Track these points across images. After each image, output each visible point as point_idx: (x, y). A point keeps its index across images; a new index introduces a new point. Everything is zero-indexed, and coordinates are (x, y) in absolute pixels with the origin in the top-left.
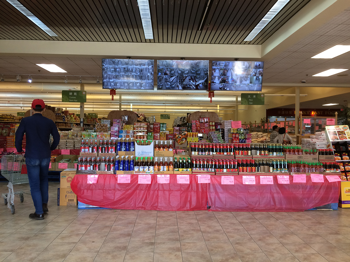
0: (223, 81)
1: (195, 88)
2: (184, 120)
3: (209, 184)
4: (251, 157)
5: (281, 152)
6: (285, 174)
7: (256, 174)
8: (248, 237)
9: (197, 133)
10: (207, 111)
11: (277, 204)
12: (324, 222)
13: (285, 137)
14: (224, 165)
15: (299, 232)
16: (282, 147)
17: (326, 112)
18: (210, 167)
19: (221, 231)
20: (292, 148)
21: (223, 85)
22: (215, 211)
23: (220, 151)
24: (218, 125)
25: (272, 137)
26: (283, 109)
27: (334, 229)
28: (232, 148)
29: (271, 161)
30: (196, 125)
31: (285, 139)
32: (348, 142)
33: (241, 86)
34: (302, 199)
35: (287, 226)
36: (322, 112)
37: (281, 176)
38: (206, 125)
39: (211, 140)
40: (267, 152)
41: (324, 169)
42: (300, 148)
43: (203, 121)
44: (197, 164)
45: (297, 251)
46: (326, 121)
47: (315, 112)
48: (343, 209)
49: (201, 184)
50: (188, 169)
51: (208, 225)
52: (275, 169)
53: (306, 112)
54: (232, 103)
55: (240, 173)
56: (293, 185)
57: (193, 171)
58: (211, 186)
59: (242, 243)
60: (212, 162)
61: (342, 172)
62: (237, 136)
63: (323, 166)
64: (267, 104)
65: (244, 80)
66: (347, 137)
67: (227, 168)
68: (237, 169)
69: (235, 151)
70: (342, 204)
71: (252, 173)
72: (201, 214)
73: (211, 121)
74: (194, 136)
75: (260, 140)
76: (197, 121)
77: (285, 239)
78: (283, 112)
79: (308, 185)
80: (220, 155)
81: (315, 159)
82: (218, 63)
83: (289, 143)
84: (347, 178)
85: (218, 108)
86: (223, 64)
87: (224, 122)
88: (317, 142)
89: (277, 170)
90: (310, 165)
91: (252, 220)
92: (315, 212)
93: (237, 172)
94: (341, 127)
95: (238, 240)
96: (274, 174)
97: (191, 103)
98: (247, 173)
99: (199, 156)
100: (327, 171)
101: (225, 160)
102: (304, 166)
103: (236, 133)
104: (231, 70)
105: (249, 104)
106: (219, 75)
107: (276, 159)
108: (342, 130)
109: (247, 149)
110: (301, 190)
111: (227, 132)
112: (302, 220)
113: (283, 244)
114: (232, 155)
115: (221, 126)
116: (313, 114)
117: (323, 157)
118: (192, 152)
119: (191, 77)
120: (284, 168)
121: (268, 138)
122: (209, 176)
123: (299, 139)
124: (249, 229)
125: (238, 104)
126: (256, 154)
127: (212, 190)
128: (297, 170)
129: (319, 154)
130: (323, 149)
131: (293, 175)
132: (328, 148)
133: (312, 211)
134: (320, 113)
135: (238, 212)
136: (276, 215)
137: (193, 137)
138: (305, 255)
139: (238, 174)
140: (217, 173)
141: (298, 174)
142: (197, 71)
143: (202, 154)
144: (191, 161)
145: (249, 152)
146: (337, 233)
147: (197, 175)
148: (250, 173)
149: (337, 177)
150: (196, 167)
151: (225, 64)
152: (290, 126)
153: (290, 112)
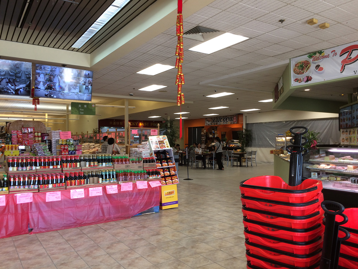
0: (49, 88)
1: (14, 93)
2: (3, 130)
3: (31, 203)
4: (80, 170)
5: (110, 162)
6: (114, 184)
7: (85, 186)
8: (74, 255)
9: (17, 145)
10: (33, 119)
11: (105, 214)
12: (147, 225)
13: (114, 147)
14: (49, 180)
15: (125, 239)
16: (111, 158)
17: (151, 123)
18: (32, 183)
19: (45, 254)
20: (120, 158)
21: (49, 92)
22: (38, 233)
23: (45, 165)
24: (46, 135)
25: (104, 147)
26: (114, 120)
27: (155, 231)
28: (59, 160)
29: (100, 172)
30: (17, 136)
31: (114, 150)
32: (166, 151)
33: (70, 94)
34: (129, 206)
35: (115, 235)
36: (148, 123)
37: (110, 186)
38: (31, 136)
39: (36, 153)
40: (96, 163)
41: (148, 176)
42: (127, 158)
43: (26, 131)
44: (16, 182)
45: (122, 259)
46: (150, 131)
47: (143, 123)
48: (163, 211)
49: (21, 204)
50: (3, 188)
51: (28, 250)
52: (104, 180)
53: (134, 123)
54: (62, 112)
55: (67, 187)
56: (121, 194)
57: (10, 190)
58: (33, 205)
59: (68, 262)
60: (35, 178)
61: (162, 177)
62: (66, 147)
63: (147, 173)
64: (99, 114)
65: (73, 88)
66: (166, 146)
67: (52, 183)
68: (64, 184)
69: (62, 163)
70: (163, 207)
71: (80, 186)
72: (20, 239)
73: (36, 131)
74: (14, 149)
75: (92, 151)
76: (19, 131)
77: (112, 249)
78: (115, 123)
79: (134, 192)
80: (45, 170)
81: (140, 167)
82: (43, 67)
83: (118, 153)
84: (166, 183)
85: (47, 117)
86: (49, 69)
87: (51, 132)
88: (143, 151)
89: (106, 181)
90: (136, 173)
91: (79, 236)
92: (140, 217)
93: (65, 187)
94: (161, 137)
95: (63, 260)
96: (103, 185)
97: (12, 110)
98: (75, 186)
99: (18, 172)
100: (150, 178)
101: (51, 174)
102: (131, 175)
103: (65, 145)
104: (59, 76)
105: (80, 114)
106: (44, 81)
107: (105, 169)
108: (162, 140)
109: (76, 161)
110: (128, 198)
111: (54, 144)
112: (129, 227)
113: (110, 255)
114: (59, 168)
115: (49, 136)
116: (140, 125)
117: (147, 165)
118: (10, 168)
119: (9, 80)
120: (112, 178)
121: (100, 149)
122: (31, 194)
123: (128, 149)
124: (76, 245)
125: (69, 113)
126: (85, 166)
127: (34, 209)
128: (124, 178)
129: (144, 162)
130: (147, 157)
131: (121, 184)
132: (151, 157)
133: (138, 216)
134: (146, 125)
135: (65, 230)
136: (104, 226)
137: (12, 150)
138: (130, 261)
139: (66, 188)
140: (40, 189)
141: (126, 182)
142: (17, 73)
143: (22, 170)
144: (8, 178)
145: (78, 164)
146: (158, 234)
147: (15, 195)
148: (79, 186)
149: (158, 182)
150: (14, 184)
151: (51, 69)
152: (120, 137)
153: (121, 123)
